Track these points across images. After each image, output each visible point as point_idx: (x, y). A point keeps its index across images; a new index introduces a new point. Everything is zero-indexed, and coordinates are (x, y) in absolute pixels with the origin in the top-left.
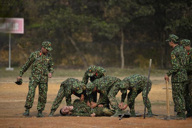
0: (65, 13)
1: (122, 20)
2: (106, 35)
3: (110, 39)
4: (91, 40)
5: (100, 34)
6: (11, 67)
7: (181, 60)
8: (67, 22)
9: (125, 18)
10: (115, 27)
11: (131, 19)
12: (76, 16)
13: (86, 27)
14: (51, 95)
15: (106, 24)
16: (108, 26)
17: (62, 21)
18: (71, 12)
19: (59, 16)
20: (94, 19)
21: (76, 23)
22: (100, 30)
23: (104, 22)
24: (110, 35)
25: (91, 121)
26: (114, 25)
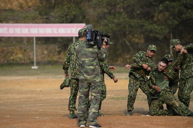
0: (121, 18)
1: (171, 23)
2: (157, 36)
3: (160, 39)
4: (142, 41)
5: (151, 35)
8: (123, 26)
9: (174, 21)
10: (165, 28)
11: (179, 21)
12: (130, 20)
13: (139, 29)
14: (113, 91)
15: (157, 27)
16: (159, 28)
17: (119, 25)
18: (126, 17)
19: (115, 21)
20: (146, 23)
21: (130, 26)
22: (151, 31)
23: (155, 25)
24: (160, 36)
26: (163, 27)
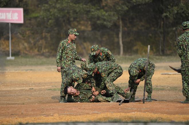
0: (64, 3)
1: (120, 8)
2: (105, 23)
3: (109, 27)
4: (89, 28)
5: (98, 22)
6: (12, 56)
7: (184, 45)
8: (66, 11)
9: (123, 6)
10: (114, 15)
11: (129, 7)
12: (74, 5)
13: (85, 15)
14: (51, 83)
15: (104, 13)
16: (107, 14)
17: (61, 10)
18: (69, 1)
19: (58, 6)
20: (92, 8)
21: (75, 12)
22: (98, 18)
23: (102, 10)
24: (109, 23)
25: (91, 106)
26: (112, 13)
